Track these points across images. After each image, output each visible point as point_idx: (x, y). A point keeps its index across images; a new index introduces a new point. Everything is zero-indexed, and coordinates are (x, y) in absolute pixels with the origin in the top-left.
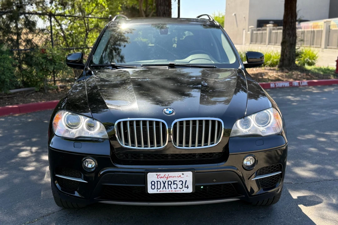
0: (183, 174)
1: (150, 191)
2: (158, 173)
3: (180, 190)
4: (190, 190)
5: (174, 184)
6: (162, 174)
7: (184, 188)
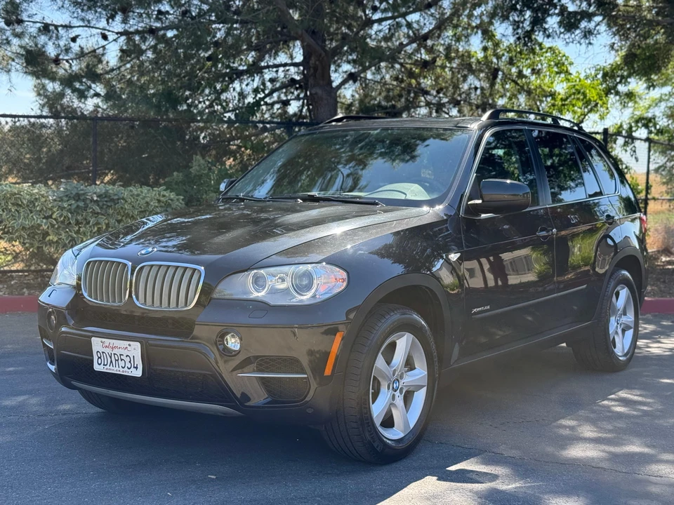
0: (129, 345)
1: (97, 367)
2: (103, 340)
3: (128, 370)
4: (138, 373)
5: (122, 360)
6: (107, 341)
7: (132, 369)
